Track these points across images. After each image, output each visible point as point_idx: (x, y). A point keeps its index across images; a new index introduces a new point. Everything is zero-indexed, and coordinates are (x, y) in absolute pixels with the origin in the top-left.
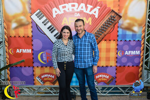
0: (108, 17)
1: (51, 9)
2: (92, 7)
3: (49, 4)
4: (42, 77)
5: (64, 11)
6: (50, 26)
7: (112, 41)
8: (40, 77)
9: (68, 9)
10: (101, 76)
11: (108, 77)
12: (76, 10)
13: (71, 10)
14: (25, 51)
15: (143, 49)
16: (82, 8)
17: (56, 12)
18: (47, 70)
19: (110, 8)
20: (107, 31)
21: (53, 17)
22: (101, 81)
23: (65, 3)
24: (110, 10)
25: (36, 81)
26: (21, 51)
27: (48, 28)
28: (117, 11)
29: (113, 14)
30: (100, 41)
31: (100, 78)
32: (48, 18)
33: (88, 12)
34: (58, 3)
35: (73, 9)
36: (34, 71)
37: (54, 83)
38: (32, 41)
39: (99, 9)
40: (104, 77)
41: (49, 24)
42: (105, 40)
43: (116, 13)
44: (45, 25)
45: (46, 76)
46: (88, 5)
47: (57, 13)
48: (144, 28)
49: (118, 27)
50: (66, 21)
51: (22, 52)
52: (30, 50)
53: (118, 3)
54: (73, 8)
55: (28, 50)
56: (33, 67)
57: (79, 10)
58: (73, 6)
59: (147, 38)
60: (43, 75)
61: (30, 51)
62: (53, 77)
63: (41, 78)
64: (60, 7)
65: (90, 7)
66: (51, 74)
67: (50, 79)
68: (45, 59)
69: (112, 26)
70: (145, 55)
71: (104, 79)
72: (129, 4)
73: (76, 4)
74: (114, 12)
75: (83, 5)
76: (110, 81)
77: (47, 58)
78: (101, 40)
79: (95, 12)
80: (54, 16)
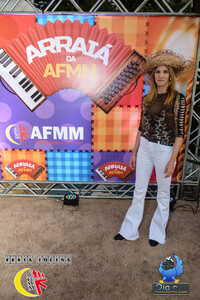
0: (127, 64)
1: (23, 48)
2: (97, 44)
3: (20, 39)
4: (15, 166)
5: (48, 51)
6: (24, 80)
7: (133, 108)
8: (11, 166)
9: (55, 48)
10: (112, 167)
11: (125, 169)
12: (68, 50)
13: (59, 51)
15: (188, 123)
16: (79, 46)
17: (33, 53)
18: (22, 155)
19: (129, 47)
20: (125, 90)
21: (27, 62)
22: (114, 175)
23: (48, 37)
24: (131, 51)
25: (5, 173)
27: (21, 83)
28: (142, 53)
29: (135, 59)
30: (111, 108)
31: (111, 170)
32: (19, 64)
33: (90, 53)
34: (37, 37)
35: (63, 49)
37: (35, 177)
39: (110, 49)
40: (119, 170)
41: (22, 76)
42: (121, 106)
43: (141, 57)
44: (14, 77)
45: (21, 164)
46: (90, 41)
47: (34, 56)
48: (191, 85)
49: (144, 83)
50: (52, 70)
53: (145, 38)
54: (63, 46)
57: (73, 50)
58: (64, 42)
59: (194, 103)
60: (15, 163)
62: (33, 166)
63: (13, 168)
64: (40, 43)
65: (93, 44)
66: (29, 162)
67: (28, 170)
68: (18, 136)
69: (133, 81)
70: (189, 133)
71: (119, 173)
72: (166, 39)
73: (69, 39)
74: (137, 54)
75: (80, 40)
76: (128, 176)
77: (22, 135)
78: (114, 106)
79: (103, 55)
80: (30, 61)
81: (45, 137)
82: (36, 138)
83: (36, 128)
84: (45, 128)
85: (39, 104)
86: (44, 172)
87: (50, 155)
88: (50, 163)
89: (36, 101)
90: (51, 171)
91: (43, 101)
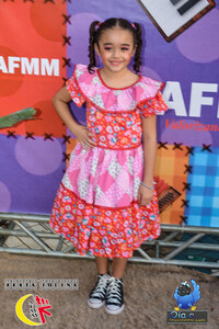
14: (31, 66)
26: (12, 67)
36: (66, 157)
38: (67, 19)
51: (18, 70)
52: (56, 63)
55: (45, 61)
56: (66, 139)
61: (52, 67)
81: (195, 112)
82: (170, 112)
83: (174, 88)
84: (198, 88)
85: (192, 22)
86: (178, 202)
87: (201, 159)
88: (198, 181)
89: (182, 11)
90: (197, 201)
91: (202, 14)
